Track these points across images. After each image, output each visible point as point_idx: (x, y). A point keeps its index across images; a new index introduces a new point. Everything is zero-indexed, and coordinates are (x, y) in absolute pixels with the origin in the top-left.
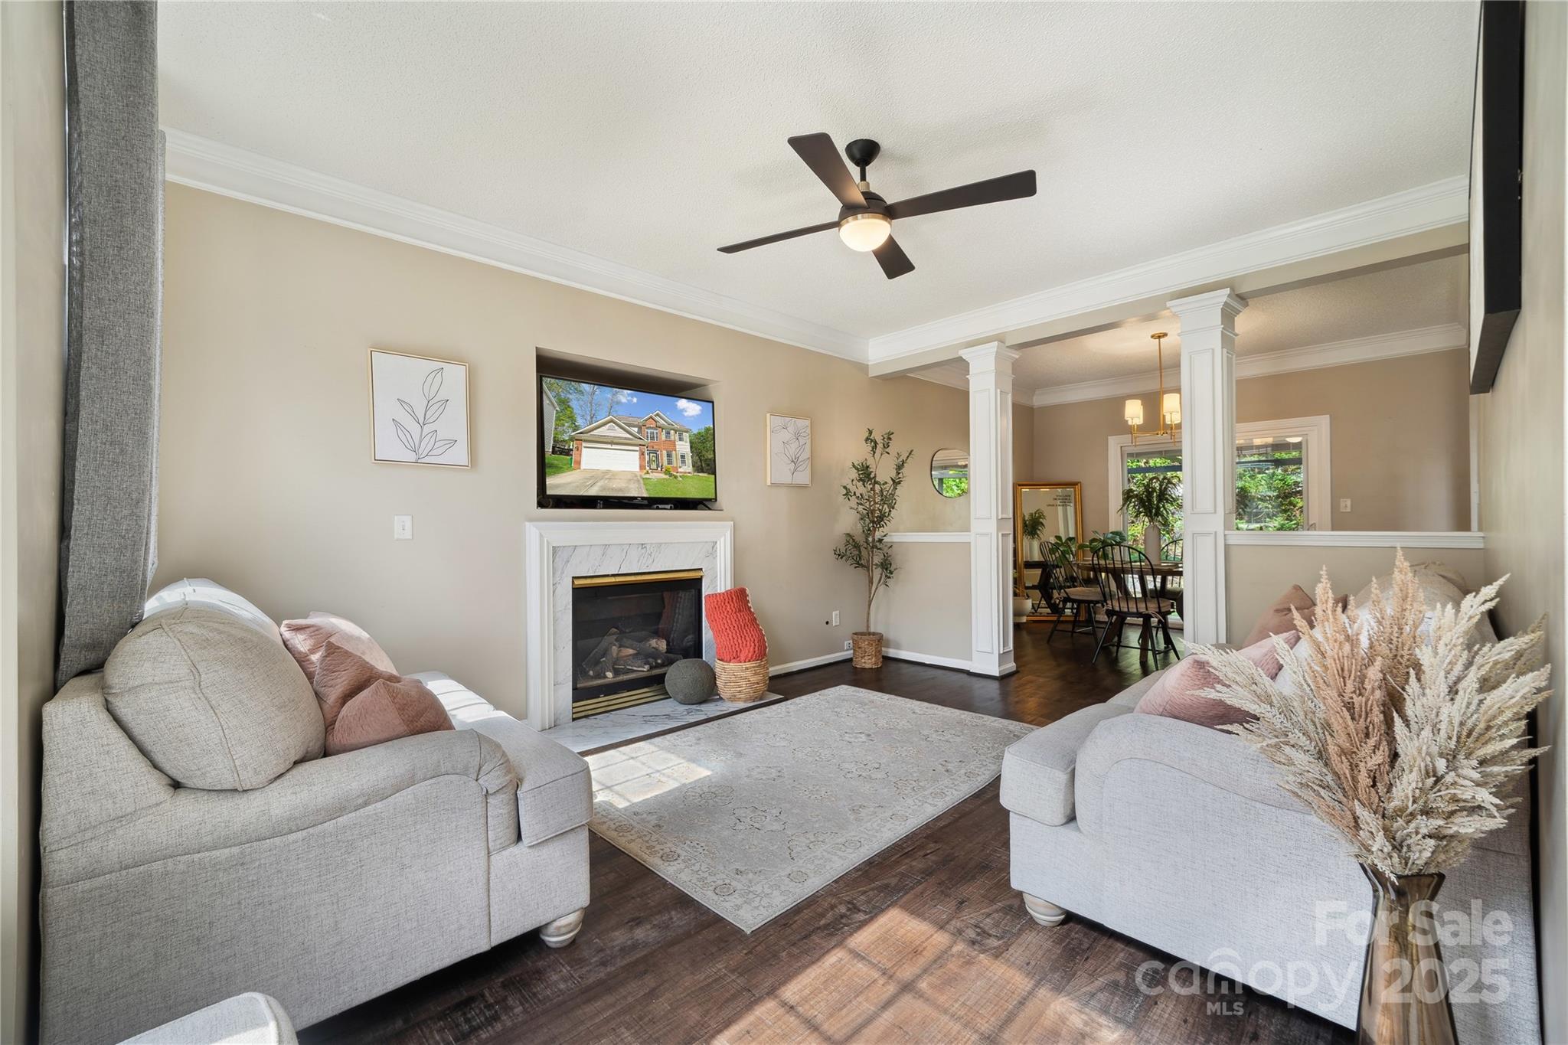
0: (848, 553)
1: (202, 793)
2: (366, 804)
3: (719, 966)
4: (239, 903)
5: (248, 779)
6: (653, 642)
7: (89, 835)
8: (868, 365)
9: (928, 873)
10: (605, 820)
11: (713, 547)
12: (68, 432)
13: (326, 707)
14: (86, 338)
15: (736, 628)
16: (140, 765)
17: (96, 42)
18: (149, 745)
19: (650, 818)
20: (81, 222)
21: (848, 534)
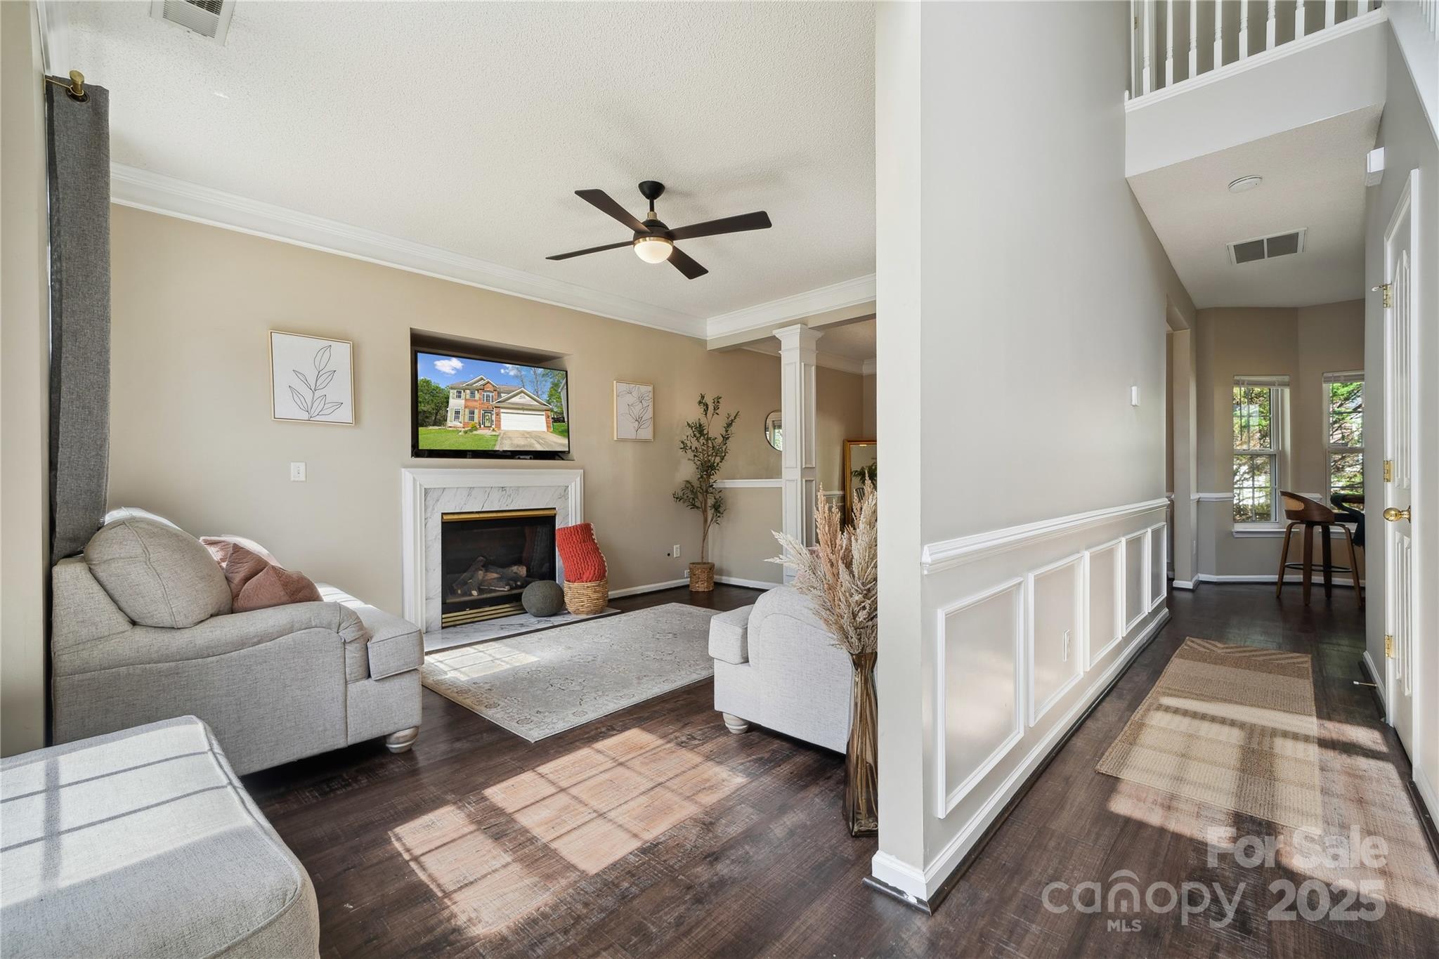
0: (685, 497)
1: (151, 628)
2: (259, 643)
3: (506, 758)
4: (175, 698)
5: (181, 620)
6: (515, 568)
7: (81, 647)
8: (706, 340)
9: (673, 710)
10: (450, 687)
11: (565, 491)
12: (53, 400)
13: (233, 585)
14: (64, 337)
15: (580, 555)
16: (111, 607)
17: (68, 136)
18: (117, 597)
19: (486, 685)
20: (60, 258)
21: (687, 481)
